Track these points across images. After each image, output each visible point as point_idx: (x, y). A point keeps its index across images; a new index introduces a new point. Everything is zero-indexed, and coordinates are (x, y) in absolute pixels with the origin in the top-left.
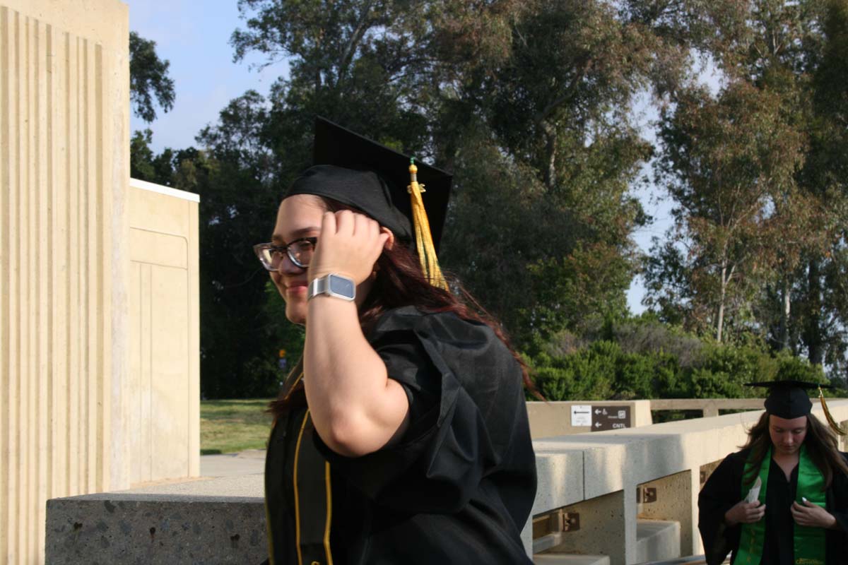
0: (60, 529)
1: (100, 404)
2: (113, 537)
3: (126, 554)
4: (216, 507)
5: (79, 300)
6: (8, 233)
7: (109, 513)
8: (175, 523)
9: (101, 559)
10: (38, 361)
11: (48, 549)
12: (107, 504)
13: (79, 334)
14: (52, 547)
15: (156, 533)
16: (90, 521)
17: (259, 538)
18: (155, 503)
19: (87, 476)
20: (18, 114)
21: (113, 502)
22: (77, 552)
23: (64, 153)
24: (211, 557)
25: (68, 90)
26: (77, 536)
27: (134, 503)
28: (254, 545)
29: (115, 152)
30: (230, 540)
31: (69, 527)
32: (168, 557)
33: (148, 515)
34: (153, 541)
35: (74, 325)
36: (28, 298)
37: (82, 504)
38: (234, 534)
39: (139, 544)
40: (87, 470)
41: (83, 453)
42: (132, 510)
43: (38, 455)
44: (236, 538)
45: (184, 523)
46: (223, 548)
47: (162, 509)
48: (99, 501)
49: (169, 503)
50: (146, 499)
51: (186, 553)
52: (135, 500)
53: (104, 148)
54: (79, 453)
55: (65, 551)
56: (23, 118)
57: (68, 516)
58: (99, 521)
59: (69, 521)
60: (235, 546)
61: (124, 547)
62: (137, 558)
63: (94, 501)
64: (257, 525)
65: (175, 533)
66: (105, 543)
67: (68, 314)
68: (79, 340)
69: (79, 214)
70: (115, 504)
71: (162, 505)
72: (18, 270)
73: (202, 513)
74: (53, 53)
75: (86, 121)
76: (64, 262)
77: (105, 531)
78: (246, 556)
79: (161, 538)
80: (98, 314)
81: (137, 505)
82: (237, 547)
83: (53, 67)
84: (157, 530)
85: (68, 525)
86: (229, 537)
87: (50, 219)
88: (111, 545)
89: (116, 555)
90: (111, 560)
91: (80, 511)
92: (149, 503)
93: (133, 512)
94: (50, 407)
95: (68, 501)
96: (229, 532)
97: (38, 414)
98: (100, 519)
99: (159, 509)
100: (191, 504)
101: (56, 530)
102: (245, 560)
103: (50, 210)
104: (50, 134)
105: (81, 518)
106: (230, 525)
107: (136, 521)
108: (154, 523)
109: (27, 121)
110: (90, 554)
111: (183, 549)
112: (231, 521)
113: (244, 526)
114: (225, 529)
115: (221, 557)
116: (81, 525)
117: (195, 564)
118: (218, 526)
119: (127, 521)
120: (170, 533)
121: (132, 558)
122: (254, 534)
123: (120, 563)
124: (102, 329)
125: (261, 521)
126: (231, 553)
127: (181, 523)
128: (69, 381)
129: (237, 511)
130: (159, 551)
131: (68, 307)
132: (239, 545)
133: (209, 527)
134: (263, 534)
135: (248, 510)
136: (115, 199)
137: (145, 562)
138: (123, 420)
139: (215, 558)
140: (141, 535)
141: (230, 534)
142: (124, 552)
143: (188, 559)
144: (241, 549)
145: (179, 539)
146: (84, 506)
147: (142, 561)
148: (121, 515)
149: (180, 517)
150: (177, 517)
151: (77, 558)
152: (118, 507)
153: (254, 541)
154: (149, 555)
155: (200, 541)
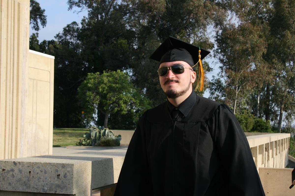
1: (17, 128)
2: (16, 174)
3: (20, 180)
4: (52, 164)
5: (10, 92)
7: (15, 166)
8: (38, 170)
9: (12, 182)
12: (14, 162)
13: (10, 103)
15: (31, 173)
16: (8, 168)
17: (67, 176)
18: (31, 163)
21: (16, 162)
22: (3, 179)
23: (6, 40)
24: (50, 182)
25: (8, 18)
26: (3, 174)
27: (24, 162)
28: (65, 178)
29: (24, 40)
30: (57, 176)
31: (1, 170)
32: (35, 181)
33: (29, 167)
34: (30, 176)
35: (8, 101)
38: (58, 174)
39: (25, 176)
45: (41, 169)
46: (54, 179)
47: (33, 165)
48: (11, 161)
49: (36, 163)
51: (42, 180)
52: (25, 161)
53: (20, 38)
54: (9, 145)
58: (11, 168)
59: (1, 168)
60: (58, 178)
62: (24, 181)
64: (66, 171)
65: (38, 173)
66: (13, 176)
67: (6, 97)
68: (10, 106)
69: (11, 62)
70: (17, 163)
71: (33, 163)
73: (47, 166)
74: (3, 5)
75: (14, 29)
76: (5, 78)
77: (13, 172)
78: (62, 182)
79: (33, 175)
80: (16, 97)
81: (25, 163)
83: (3, 10)
84: (31, 171)
86: (56, 175)
88: (15, 177)
89: (17, 181)
90: (15, 182)
91: (5, 165)
92: (29, 162)
93: (23, 165)
95: (0, 161)
100: (44, 163)
102: (62, 183)
104: (1, 34)
105: (5, 167)
107: (24, 169)
108: (30, 169)
110: (8, 180)
111: (40, 179)
112: (57, 170)
113: (62, 171)
114: (55, 172)
115: (53, 182)
116: (5, 170)
117: (45, 184)
118: (53, 171)
119: (21, 169)
120: (36, 173)
121: (22, 182)
122: (65, 174)
123: (19, 183)
124: (18, 102)
125: (68, 169)
126: (57, 180)
127: (40, 170)
128: (6, 120)
129: (59, 166)
130: (32, 179)
131: (6, 94)
132: (60, 178)
133: (50, 171)
134: (68, 174)
135: (63, 166)
136: (24, 56)
137: (27, 183)
138: (25, 134)
139: (52, 182)
140: (26, 174)
141: (57, 174)
142: (20, 179)
143: (42, 182)
144: (61, 179)
145: (39, 175)
146: (6, 163)
147: (26, 183)
148: (19, 167)
149: (40, 168)
150: (39, 167)
151: (3, 181)
152: (18, 163)
153: (65, 176)
154: (28, 181)
155: (46, 176)
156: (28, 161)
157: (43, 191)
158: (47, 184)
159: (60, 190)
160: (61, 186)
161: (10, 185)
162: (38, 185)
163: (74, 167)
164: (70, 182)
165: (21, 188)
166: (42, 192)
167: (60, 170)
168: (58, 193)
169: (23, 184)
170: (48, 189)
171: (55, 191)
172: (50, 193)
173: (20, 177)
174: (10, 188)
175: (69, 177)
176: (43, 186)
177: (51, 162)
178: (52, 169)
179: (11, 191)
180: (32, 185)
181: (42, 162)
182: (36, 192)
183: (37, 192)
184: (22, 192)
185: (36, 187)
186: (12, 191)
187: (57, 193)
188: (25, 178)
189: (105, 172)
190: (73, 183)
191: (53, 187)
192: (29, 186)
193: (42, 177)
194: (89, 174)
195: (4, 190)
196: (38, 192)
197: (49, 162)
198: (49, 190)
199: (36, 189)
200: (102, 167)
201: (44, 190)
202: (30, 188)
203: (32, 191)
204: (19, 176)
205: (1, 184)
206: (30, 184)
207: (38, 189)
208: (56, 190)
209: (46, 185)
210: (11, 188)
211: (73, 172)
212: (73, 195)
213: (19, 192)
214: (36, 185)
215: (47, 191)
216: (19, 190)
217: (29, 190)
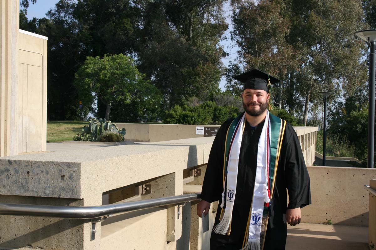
1: (6, 121)
2: (12, 175)
4: (55, 163)
7: (10, 165)
8: (38, 169)
9: (6, 184)
12: (9, 161)
15: (30, 174)
16: (2, 168)
17: (73, 176)
18: (29, 161)
21: (12, 160)
24: (53, 184)
27: (21, 161)
28: (71, 179)
29: (13, 17)
32: (35, 183)
33: (27, 166)
34: (28, 177)
38: (63, 175)
42: (20, 164)
45: (41, 169)
46: (58, 180)
47: (32, 164)
48: (6, 160)
49: (35, 161)
51: (42, 182)
53: (8, 14)
58: (5, 168)
60: (63, 180)
62: (22, 183)
63: (4, 160)
64: (72, 171)
65: (37, 174)
66: (8, 177)
70: (12, 161)
71: (32, 162)
73: (49, 166)
77: (8, 172)
78: (67, 183)
79: (32, 176)
80: (5, 83)
84: (30, 171)
86: (60, 176)
88: (11, 178)
89: (13, 183)
90: (11, 184)
92: (27, 161)
98: (6, 167)
100: (45, 162)
102: (67, 185)
106: (61, 171)
107: (21, 168)
108: (30, 169)
110: (2, 181)
111: (41, 180)
112: (61, 169)
113: (67, 171)
114: (59, 172)
115: (57, 184)
117: (46, 187)
118: (56, 171)
119: (18, 168)
120: (36, 173)
121: (19, 184)
122: (71, 175)
123: (15, 186)
124: (7, 90)
125: (74, 169)
126: (61, 182)
129: (64, 165)
130: (31, 181)
132: (65, 179)
133: (52, 171)
134: (75, 174)
135: (69, 165)
136: (13, 36)
137: (25, 185)
138: (15, 127)
139: (55, 184)
140: (24, 174)
141: (61, 175)
142: (16, 181)
143: (43, 184)
144: (66, 181)
145: (40, 176)
148: (15, 166)
149: (40, 167)
150: (39, 167)
152: (14, 162)
153: (71, 177)
154: (26, 183)
155: (49, 177)
156: (25, 160)
157: (45, 194)
159: (65, 194)
160: (66, 189)
161: (5, 188)
162: (38, 188)
163: (81, 166)
164: (76, 185)
165: (18, 191)
166: (44, 196)
167: (64, 169)
168: (63, 197)
169: (20, 186)
170: (50, 193)
171: (58, 195)
172: (52, 197)
173: (17, 179)
174: (4, 192)
175: (75, 178)
176: (45, 189)
177: (54, 161)
178: (55, 169)
179: (6, 194)
180: (31, 188)
181: (43, 161)
182: (35, 195)
184: (19, 196)
185: (36, 190)
186: (7, 194)
187: (61, 197)
188: (22, 179)
189: (117, 171)
190: (81, 186)
191: (57, 190)
192: (27, 189)
193: (43, 179)
194: (99, 175)
196: (38, 196)
197: (52, 161)
198: (52, 193)
199: (36, 192)
200: (114, 166)
201: (46, 193)
202: (28, 191)
203: (31, 195)
204: (15, 177)
206: (28, 186)
207: (38, 192)
208: (61, 193)
209: (48, 188)
210: (6, 192)
211: (80, 173)
212: (80, 199)
213: (16, 196)
214: (36, 188)
215: (50, 195)
216: (16, 193)
217: (28, 193)
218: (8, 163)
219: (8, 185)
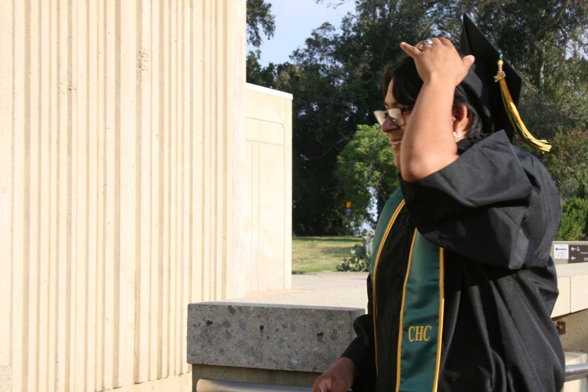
0: (197, 324)
1: (224, 238)
2: (234, 331)
3: (243, 344)
4: (307, 312)
5: (211, 166)
6: (163, 119)
7: (232, 315)
8: (278, 323)
9: (226, 347)
10: (183, 208)
11: (188, 338)
12: (230, 308)
14: (192, 337)
15: (264, 329)
16: (218, 320)
17: (337, 335)
18: (263, 308)
19: (215, 287)
20: (170, 37)
21: (234, 307)
22: (209, 341)
23: (201, 63)
24: (303, 347)
25: (204, 20)
26: (209, 330)
27: (249, 307)
28: (334, 340)
29: (235, 63)
30: (317, 337)
31: (204, 323)
32: (272, 346)
33: (259, 316)
34: (262, 335)
35: (207, 183)
36: (177, 164)
37: (213, 307)
38: (319, 332)
39: (252, 336)
40: (215, 283)
41: (213, 272)
42: (247, 312)
43: (182, 272)
44: (321, 335)
45: (284, 323)
46: (312, 342)
47: (268, 313)
48: (224, 306)
49: (274, 309)
50: (257, 306)
51: (285, 344)
52: (250, 306)
53: (228, 60)
54: (210, 271)
55: (200, 341)
56: (173, 40)
57: (202, 315)
58: (224, 320)
59: (203, 319)
60: (320, 340)
61: (241, 339)
62: (251, 347)
63: (221, 306)
64: (336, 326)
65: (277, 330)
66: (228, 335)
67: (203, 175)
68: (211, 193)
69: (211, 106)
70: (235, 308)
71: (268, 309)
72: (170, 145)
73: (297, 316)
75: (216, 41)
76: (200, 139)
77: (228, 327)
78: (328, 348)
79: (268, 333)
80: (223, 175)
81: (251, 310)
82: (322, 341)
83: (194, 4)
84: (264, 326)
85: (203, 322)
86: (316, 334)
87: (191, 110)
88: (233, 337)
89: (236, 345)
90: (233, 348)
91: (211, 313)
92: (259, 308)
93: (248, 314)
94: (191, 239)
95: (202, 305)
96: (316, 330)
97: (182, 244)
98: (225, 319)
99: (267, 313)
100: (289, 309)
101: (195, 326)
102: (327, 350)
103: (191, 103)
104: (191, 50)
105: (212, 317)
106: (317, 325)
107: (250, 321)
108: (263, 322)
109: (176, 41)
110: (218, 343)
111: (283, 341)
113: (327, 327)
114: (313, 328)
115: (310, 348)
116: (211, 323)
117: (292, 352)
118: (308, 326)
119: (244, 320)
120: (274, 330)
121: (247, 347)
122: (334, 332)
123: (239, 351)
124: (226, 186)
125: (341, 322)
126: (317, 345)
127: (282, 323)
128: (203, 221)
129: (322, 315)
130: (266, 342)
131: (203, 170)
133: (302, 326)
134: (340, 332)
135: (330, 315)
136: (235, 95)
137: (256, 350)
138: (240, 249)
139: (306, 348)
140: (254, 331)
141: (316, 332)
142: (242, 342)
143: (287, 348)
144: (325, 343)
145: (280, 334)
146: (214, 309)
147: (254, 349)
148: (240, 316)
149: (281, 319)
150: (279, 318)
151: (209, 346)
152: (238, 310)
153: (334, 337)
154: (259, 345)
155: (295, 336)
157: (290, 366)
158: (297, 353)
159: (324, 366)
160: (325, 357)
161: (223, 355)
162: (279, 355)
165: (245, 360)
166: (288, 369)
167: (323, 323)
168: (320, 371)
169: (248, 352)
170: (299, 363)
171: (313, 368)
172: (302, 370)
174: (222, 360)
175: (341, 338)
176: (290, 357)
178: (307, 322)
179: (224, 365)
180: (267, 355)
181: (286, 308)
182: (274, 368)
183: (276, 369)
184: (247, 368)
185: (275, 359)
186: (227, 365)
187: (317, 371)
188: (252, 339)
191: (310, 358)
192: (259, 356)
195: (211, 364)
196: (279, 369)
198: (302, 364)
199: (275, 362)
201: (291, 364)
202: (262, 360)
203: (267, 368)
204: (240, 336)
205: (205, 351)
206: (262, 352)
207: (279, 362)
208: (317, 365)
209: (295, 355)
210: (225, 361)
211: (349, 328)
213: (241, 368)
214: (275, 355)
215: (297, 367)
216: (241, 363)
217: (261, 363)
218: (229, 312)
219: (228, 350)
